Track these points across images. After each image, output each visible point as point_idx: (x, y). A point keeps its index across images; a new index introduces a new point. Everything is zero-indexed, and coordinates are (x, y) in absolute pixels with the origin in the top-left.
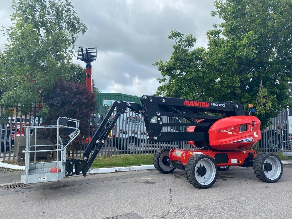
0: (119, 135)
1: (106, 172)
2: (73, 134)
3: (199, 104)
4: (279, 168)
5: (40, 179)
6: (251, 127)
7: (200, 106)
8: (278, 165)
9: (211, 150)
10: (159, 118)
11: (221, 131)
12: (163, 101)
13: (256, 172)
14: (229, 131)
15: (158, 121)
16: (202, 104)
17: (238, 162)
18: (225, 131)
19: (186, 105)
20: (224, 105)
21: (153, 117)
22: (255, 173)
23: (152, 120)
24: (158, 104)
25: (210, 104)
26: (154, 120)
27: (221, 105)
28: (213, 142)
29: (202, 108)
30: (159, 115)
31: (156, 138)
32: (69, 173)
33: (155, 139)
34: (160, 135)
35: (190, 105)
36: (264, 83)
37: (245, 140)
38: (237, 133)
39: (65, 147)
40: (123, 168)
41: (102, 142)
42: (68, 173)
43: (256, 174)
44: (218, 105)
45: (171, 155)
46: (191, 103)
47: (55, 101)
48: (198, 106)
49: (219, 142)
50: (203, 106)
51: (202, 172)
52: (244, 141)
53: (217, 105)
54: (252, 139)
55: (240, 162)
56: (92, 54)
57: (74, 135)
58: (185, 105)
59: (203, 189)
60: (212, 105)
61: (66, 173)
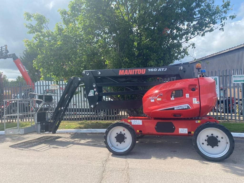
3: (135, 71)
7: (136, 73)
10: (95, 89)
11: (150, 98)
12: (99, 74)
16: (137, 71)
17: (189, 132)
19: (121, 74)
20: (164, 70)
24: (94, 76)
25: (147, 71)
27: (162, 70)
29: (137, 75)
30: (95, 86)
31: (92, 106)
32: (43, 131)
34: (97, 104)
35: (125, 74)
38: (168, 99)
44: (158, 70)
46: (125, 72)
48: (133, 74)
50: (138, 73)
52: (176, 109)
53: (156, 70)
58: (119, 74)
60: (149, 71)
61: (41, 131)
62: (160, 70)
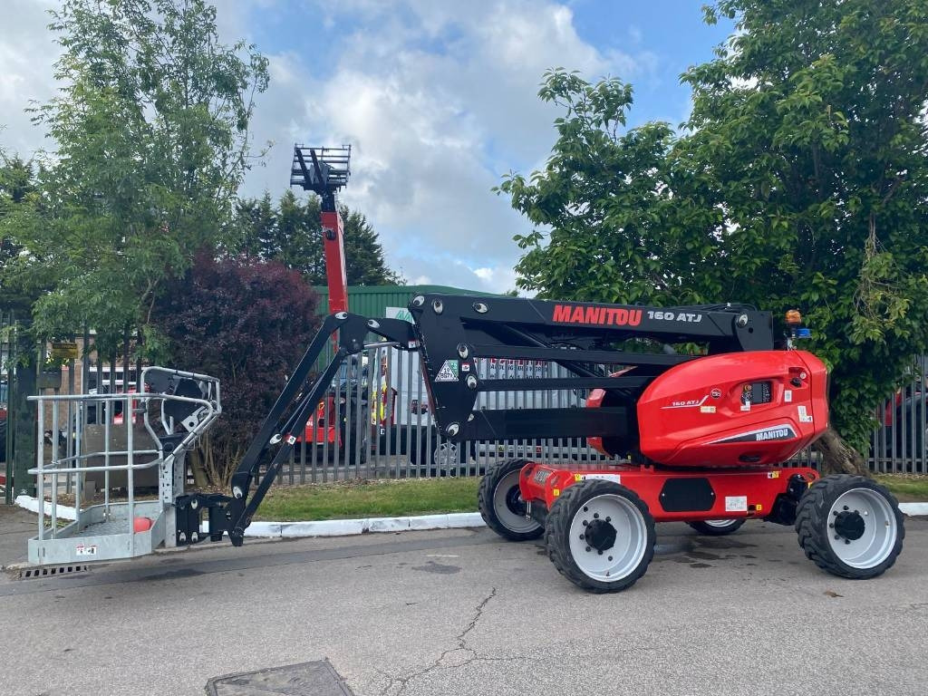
0: (409, 419)
1: (331, 534)
2: (193, 418)
3: (607, 314)
4: (891, 528)
5: (78, 553)
6: (786, 388)
8: (887, 519)
9: (652, 467)
10: (466, 363)
11: (677, 405)
12: (481, 311)
13: (804, 539)
14: (703, 405)
15: (462, 375)
16: (615, 315)
17: (751, 507)
18: (691, 404)
19: (561, 320)
20: (695, 318)
21: (446, 362)
22: (803, 545)
23: (443, 372)
24: (462, 319)
25: (645, 316)
26: (450, 372)
27: (687, 318)
28: (650, 441)
29: (615, 327)
30: (465, 354)
31: (455, 428)
32: (189, 536)
33: (452, 431)
34: (470, 419)
35: (573, 321)
36: (882, 236)
37: (762, 434)
38: (735, 408)
39: (170, 459)
40: (389, 523)
41: (289, 441)
42: (183, 536)
43: (803, 547)
44: (676, 316)
45: (524, 483)
46: (576, 312)
47: (189, 317)
48: (602, 322)
49: (671, 441)
50: (619, 322)
51: (601, 537)
52: (759, 438)
53: (672, 318)
54: (789, 430)
55: (759, 507)
56: (336, 167)
57: (196, 422)
58: (555, 320)
59: (600, 593)
60: (651, 317)
61: (178, 535)
62: (682, 317)
